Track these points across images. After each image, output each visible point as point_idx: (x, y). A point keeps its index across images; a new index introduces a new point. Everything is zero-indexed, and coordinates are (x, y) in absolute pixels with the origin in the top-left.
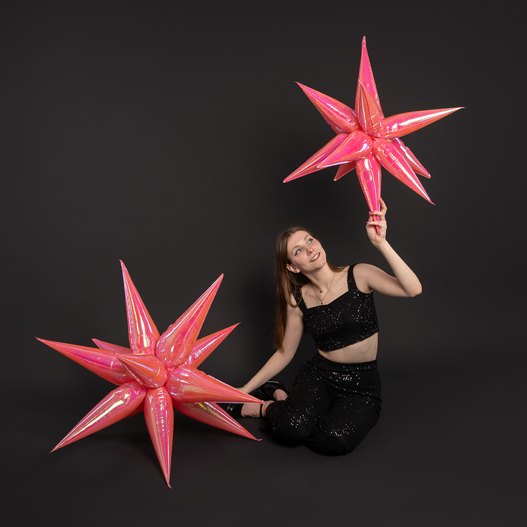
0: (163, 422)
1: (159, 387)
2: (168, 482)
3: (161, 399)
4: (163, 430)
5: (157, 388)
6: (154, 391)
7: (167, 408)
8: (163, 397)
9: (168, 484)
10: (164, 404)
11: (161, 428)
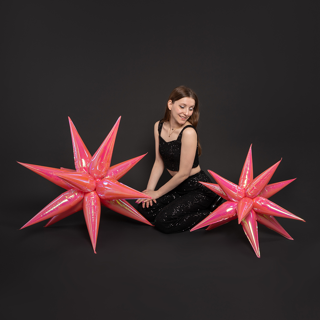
0: (93, 213)
1: (91, 192)
2: (94, 249)
3: (92, 199)
4: (93, 217)
5: (90, 192)
6: (89, 194)
7: (96, 204)
8: (93, 197)
9: (95, 251)
10: (94, 201)
11: (92, 216)
